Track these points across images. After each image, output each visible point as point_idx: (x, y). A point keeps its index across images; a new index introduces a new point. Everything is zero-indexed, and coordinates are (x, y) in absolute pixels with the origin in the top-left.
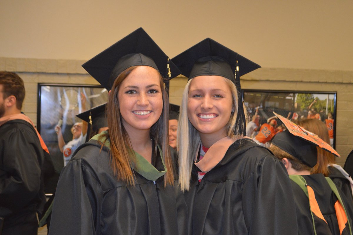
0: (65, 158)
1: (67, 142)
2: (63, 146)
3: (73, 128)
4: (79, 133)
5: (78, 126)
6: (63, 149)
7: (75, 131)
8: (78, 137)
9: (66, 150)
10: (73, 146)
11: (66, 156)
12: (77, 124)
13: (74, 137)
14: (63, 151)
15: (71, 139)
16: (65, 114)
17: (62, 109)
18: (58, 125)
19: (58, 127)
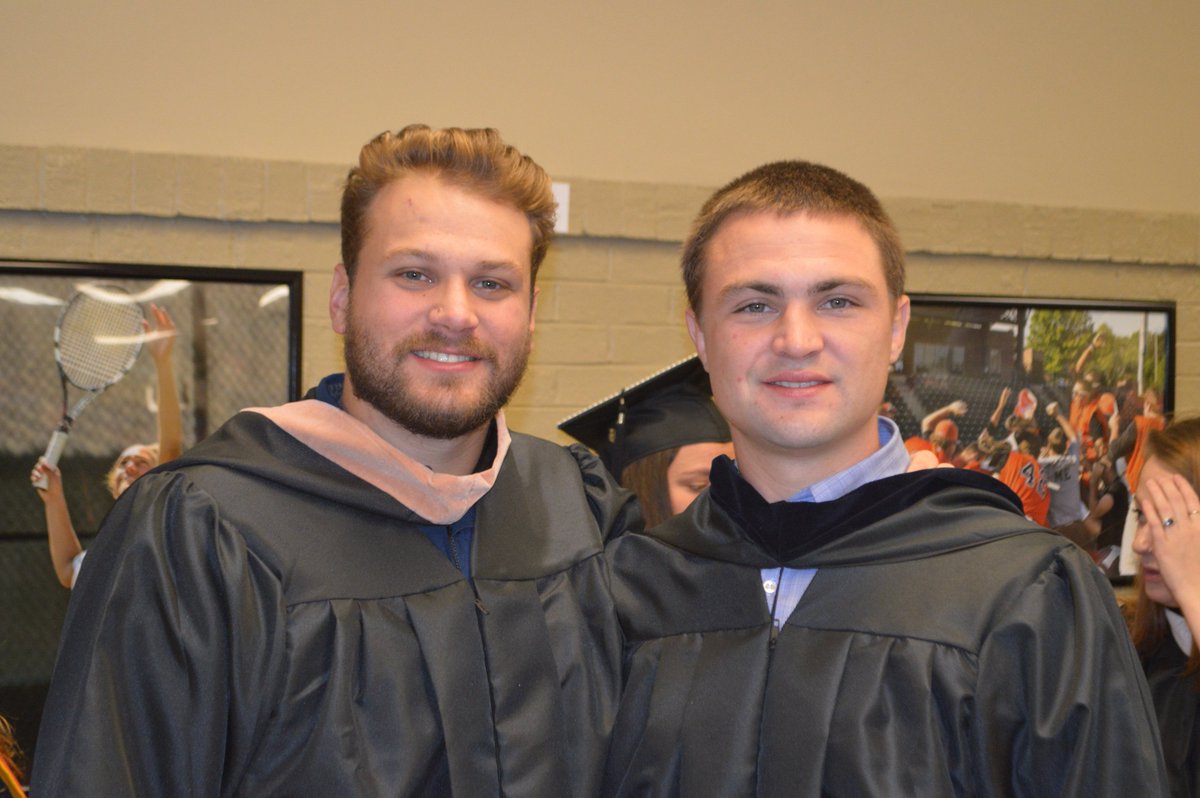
3: (117, 471)
5: (140, 462)
12: (134, 451)
16: (79, 407)
17: (65, 379)
18: (49, 460)
19: (45, 469)
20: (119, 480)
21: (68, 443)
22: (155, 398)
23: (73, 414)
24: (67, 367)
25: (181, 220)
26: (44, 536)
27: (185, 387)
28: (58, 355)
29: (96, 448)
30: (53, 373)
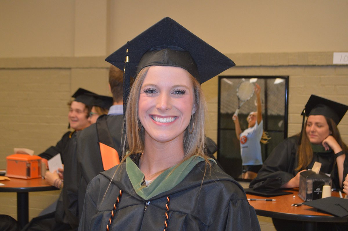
0: (241, 145)
1: (243, 130)
2: (240, 134)
3: (249, 117)
4: (253, 122)
5: (253, 116)
6: (240, 137)
7: (250, 120)
8: (252, 126)
9: (243, 138)
10: (249, 134)
11: (243, 143)
12: (252, 113)
13: (249, 126)
14: (239, 138)
15: (247, 128)
16: (241, 104)
17: (239, 99)
18: (236, 114)
19: (235, 116)
20: (249, 119)
21: (240, 111)
22: (257, 102)
23: (241, 105)
24: (240, 96)
25: (261, 66)
26: (234, 130)
27: (262, 101)
28: (238, 94)
29: (245, 112)
30: (236, 98)
